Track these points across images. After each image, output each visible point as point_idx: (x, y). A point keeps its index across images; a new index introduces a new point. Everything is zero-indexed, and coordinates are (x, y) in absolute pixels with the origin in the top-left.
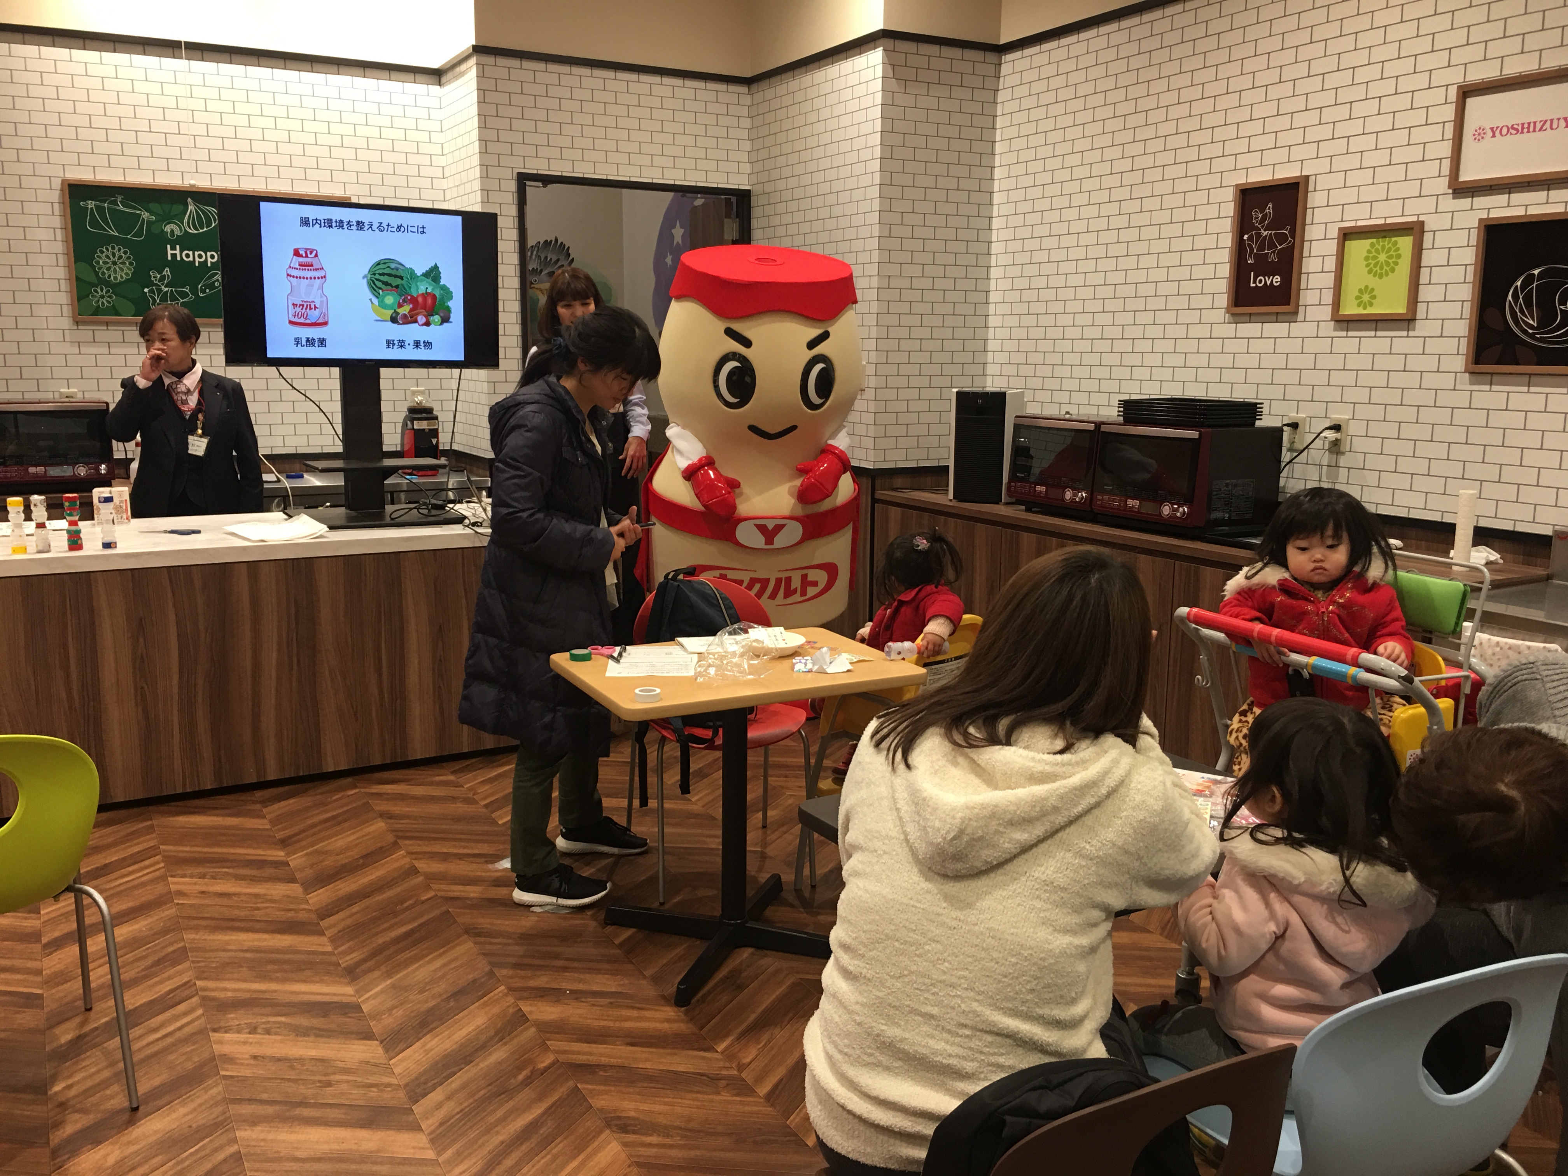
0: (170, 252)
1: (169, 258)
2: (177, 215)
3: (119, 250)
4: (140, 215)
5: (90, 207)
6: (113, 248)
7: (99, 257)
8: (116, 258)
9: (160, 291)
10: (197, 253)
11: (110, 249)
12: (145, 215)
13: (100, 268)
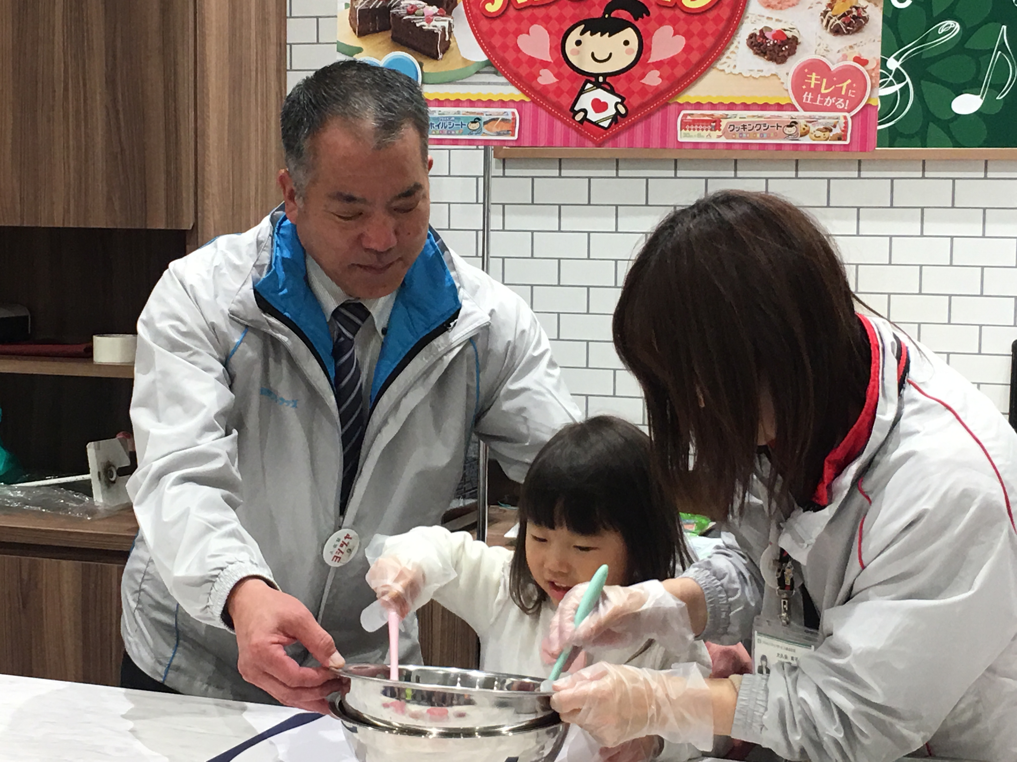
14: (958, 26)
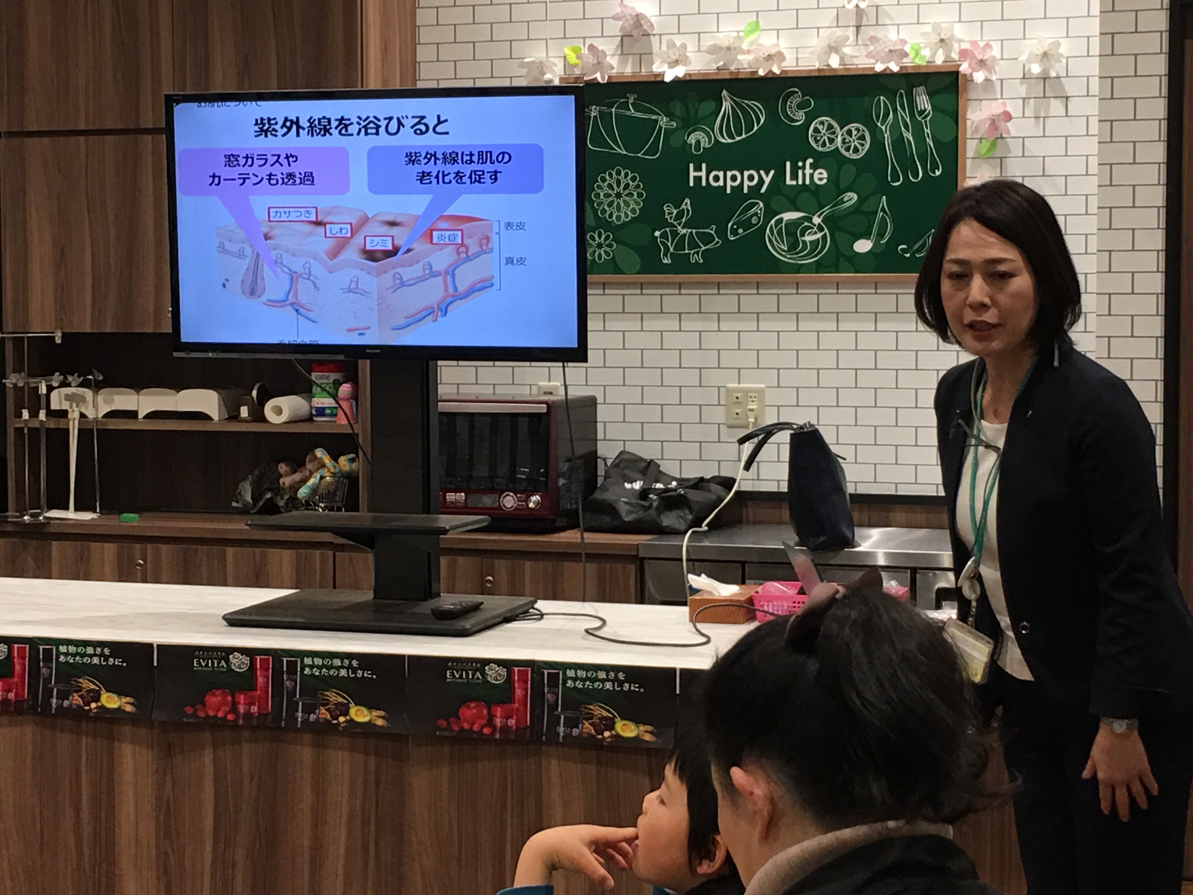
0: (692, 174)
1: (691, 184)
2: (704, 118)
3: (626, 175)
4: (656, 121)
5: (593, 114)
6: (619, 173)
7: (599, 187)
8: (622, 186)
9: (675, 234)
10: (729, 174)
11: (614, 173)
12: (663, 121)
13: (599, 204)
14: (856, 197)
